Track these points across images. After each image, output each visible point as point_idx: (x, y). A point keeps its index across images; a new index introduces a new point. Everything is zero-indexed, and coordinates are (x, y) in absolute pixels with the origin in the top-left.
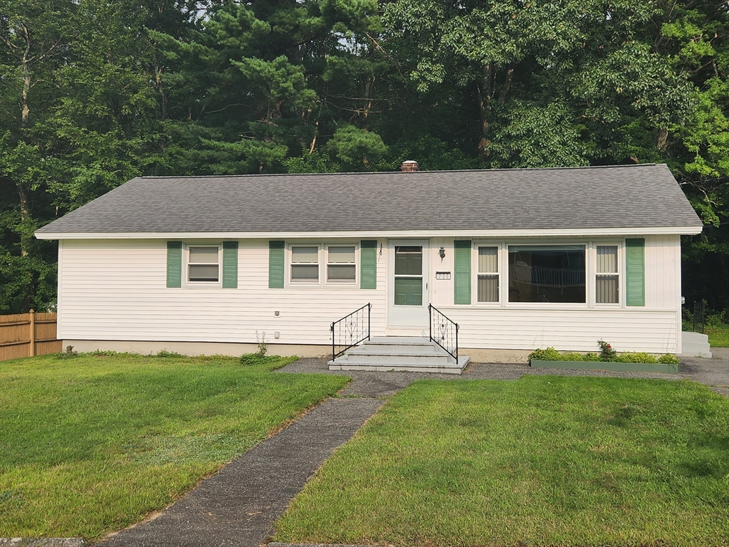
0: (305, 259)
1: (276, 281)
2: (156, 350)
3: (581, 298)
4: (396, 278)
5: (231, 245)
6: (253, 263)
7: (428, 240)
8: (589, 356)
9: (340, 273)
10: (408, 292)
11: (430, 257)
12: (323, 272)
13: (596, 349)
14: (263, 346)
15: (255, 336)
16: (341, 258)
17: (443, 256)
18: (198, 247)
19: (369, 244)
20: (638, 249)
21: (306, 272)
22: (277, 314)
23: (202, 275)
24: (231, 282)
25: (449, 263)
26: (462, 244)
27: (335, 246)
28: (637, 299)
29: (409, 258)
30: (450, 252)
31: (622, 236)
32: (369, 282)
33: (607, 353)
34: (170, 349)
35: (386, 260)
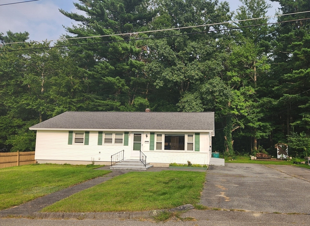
0: (108, 137)
1: (100, 143)
2: (63, 163)
3: (183, 149)
4: (134, 143)
5: (88, 132)
6: (93, 138)
7: (143, 132)
8: (185, 165)
9: (118, 141)
10: (137, 147)
11: (143, 137)
12: (113, 141)
13: (187, 163)
14: (93, 162)
15: (91, 159)
16: (119, 137)
17: (147, 137)
18: (77, 133)
19: (127, 133)
20: (198, 136)
21: (109, 141)
22: (100, 153)
23: (78, 141)
24: (87, 143)
25: (148, 139)
26: (152, 133)
27: (117, 133)
28: (198, 149)
29: (138, 137)
30: (149, 135)
31: (194, 132)
32: (126, 144)
33: (189, 164)
34: (68, 163)
35: (131, 138)
